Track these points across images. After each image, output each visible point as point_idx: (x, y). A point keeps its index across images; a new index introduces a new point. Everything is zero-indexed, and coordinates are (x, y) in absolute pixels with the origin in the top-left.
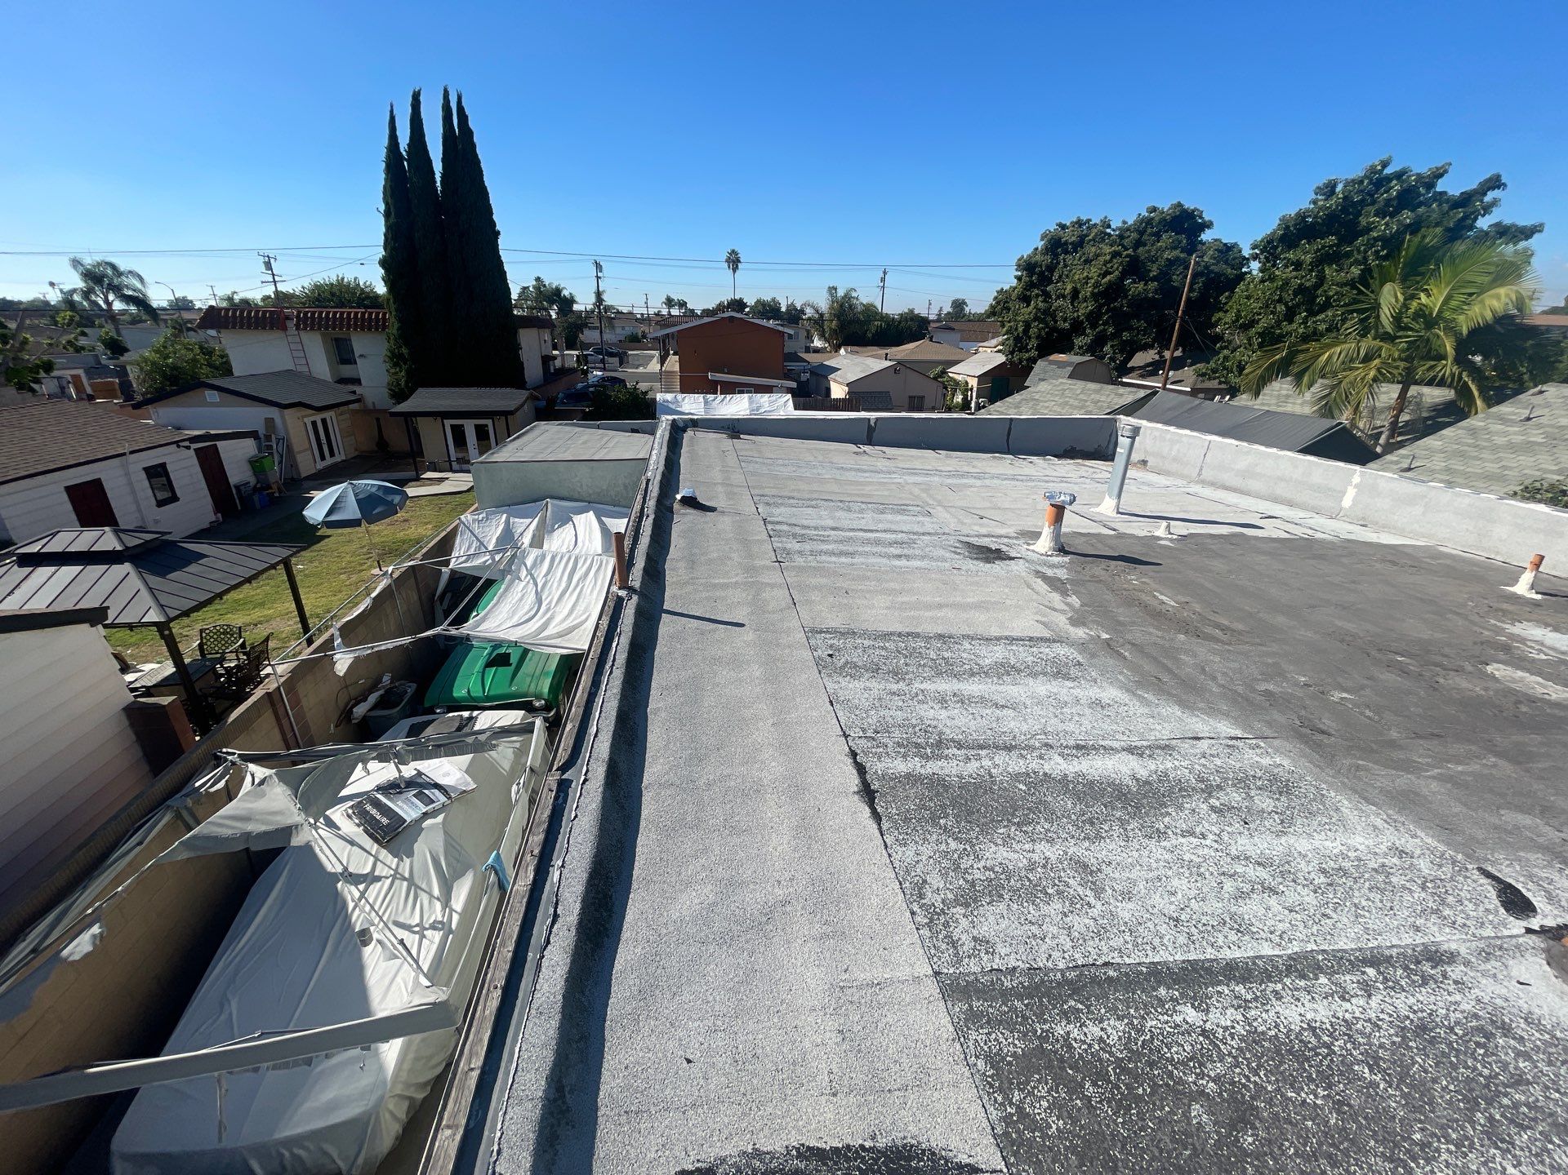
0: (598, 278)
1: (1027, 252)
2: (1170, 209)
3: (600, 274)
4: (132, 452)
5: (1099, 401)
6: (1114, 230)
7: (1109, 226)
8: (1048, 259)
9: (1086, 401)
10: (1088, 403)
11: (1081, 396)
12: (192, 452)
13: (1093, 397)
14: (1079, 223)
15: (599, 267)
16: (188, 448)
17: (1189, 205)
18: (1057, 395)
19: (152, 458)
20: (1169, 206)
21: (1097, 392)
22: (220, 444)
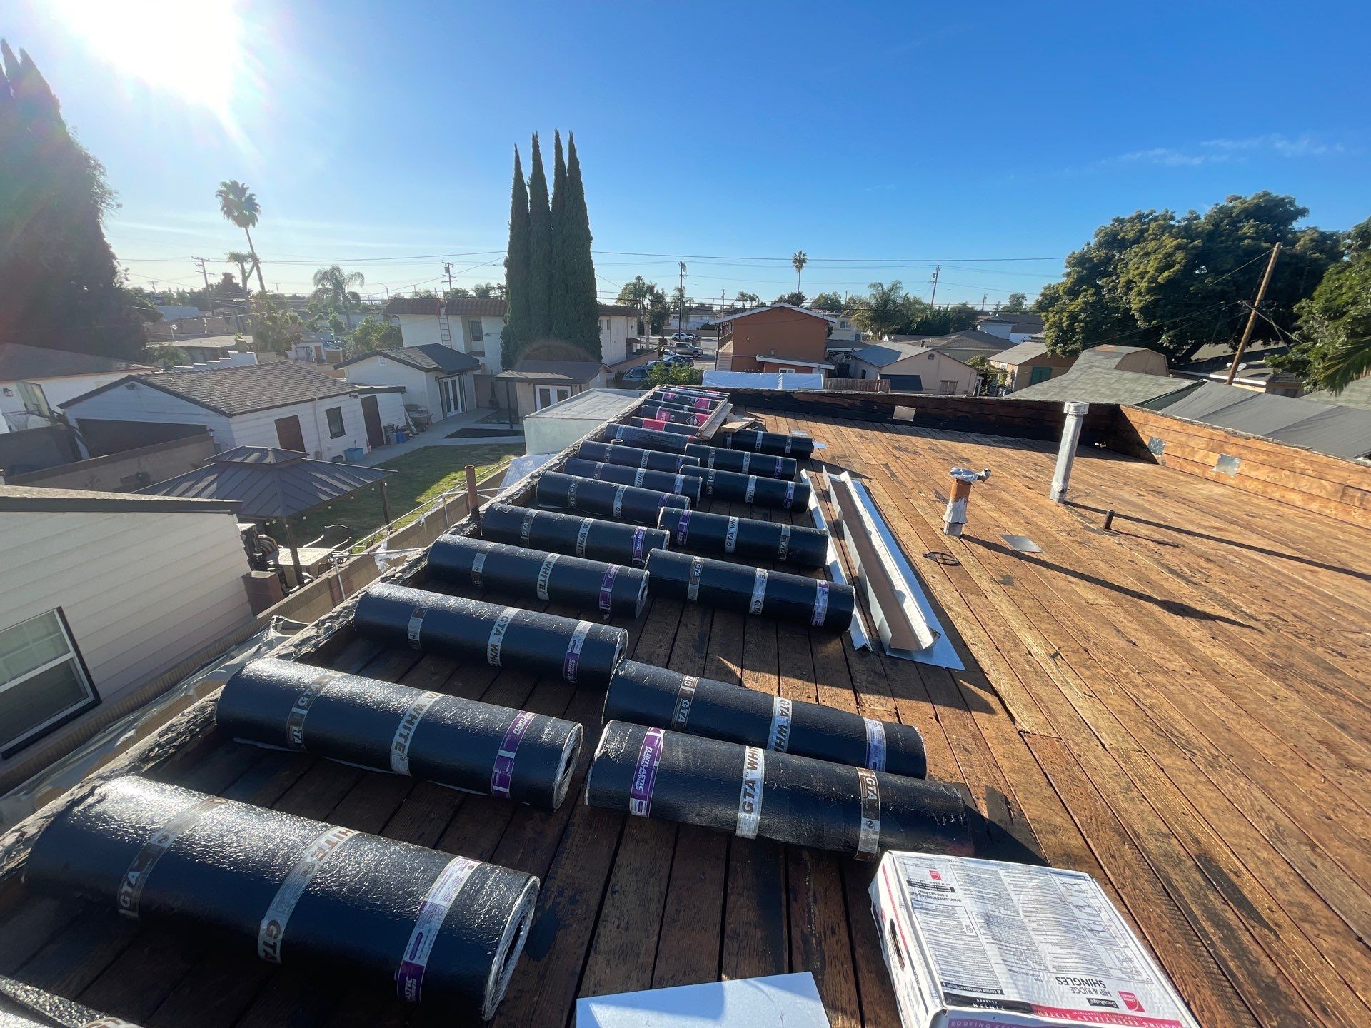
0: (682, 275)
1: (1079, 248)
2: (1254, 198)
3: (683, 273)
4: (320, 399)
5: (1134, 391)
6: (1179, 222)
7: (1172, 218)
8: (1102, 253)
9: (1119, 390)
10: (1121, 393)
11: (1115, 386)
12: (359, 401)
13: (1128, 386)
14: (1140, 217)
15: (683, 267)
16: (356, 397)
17: (1278, 193)
18: (1088, 384)
19: (331, 404)
20: (1253, 195)
21: (1133, 381)
22: (379, 396)
